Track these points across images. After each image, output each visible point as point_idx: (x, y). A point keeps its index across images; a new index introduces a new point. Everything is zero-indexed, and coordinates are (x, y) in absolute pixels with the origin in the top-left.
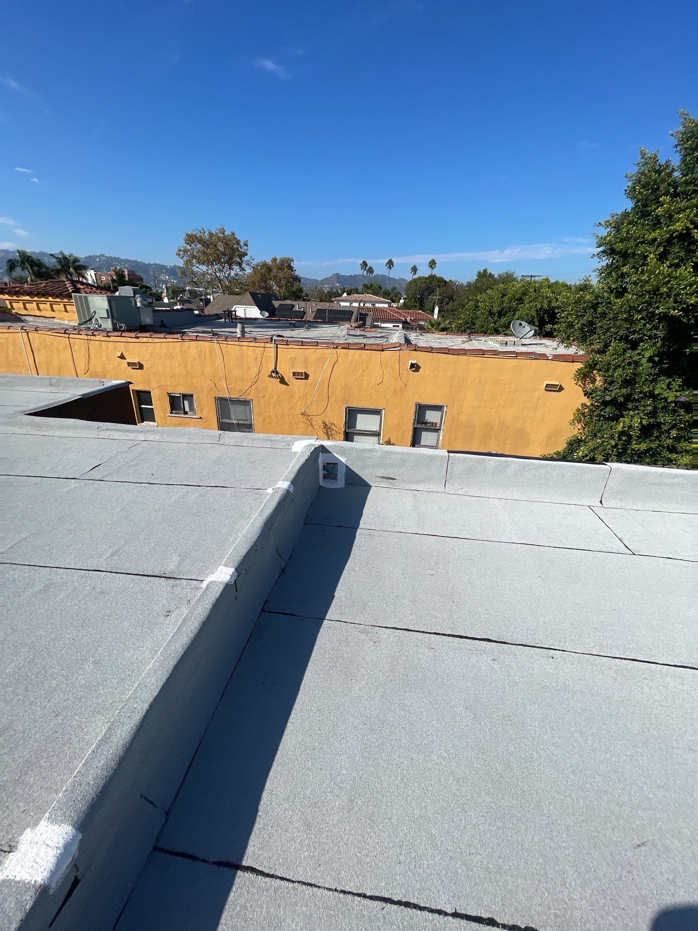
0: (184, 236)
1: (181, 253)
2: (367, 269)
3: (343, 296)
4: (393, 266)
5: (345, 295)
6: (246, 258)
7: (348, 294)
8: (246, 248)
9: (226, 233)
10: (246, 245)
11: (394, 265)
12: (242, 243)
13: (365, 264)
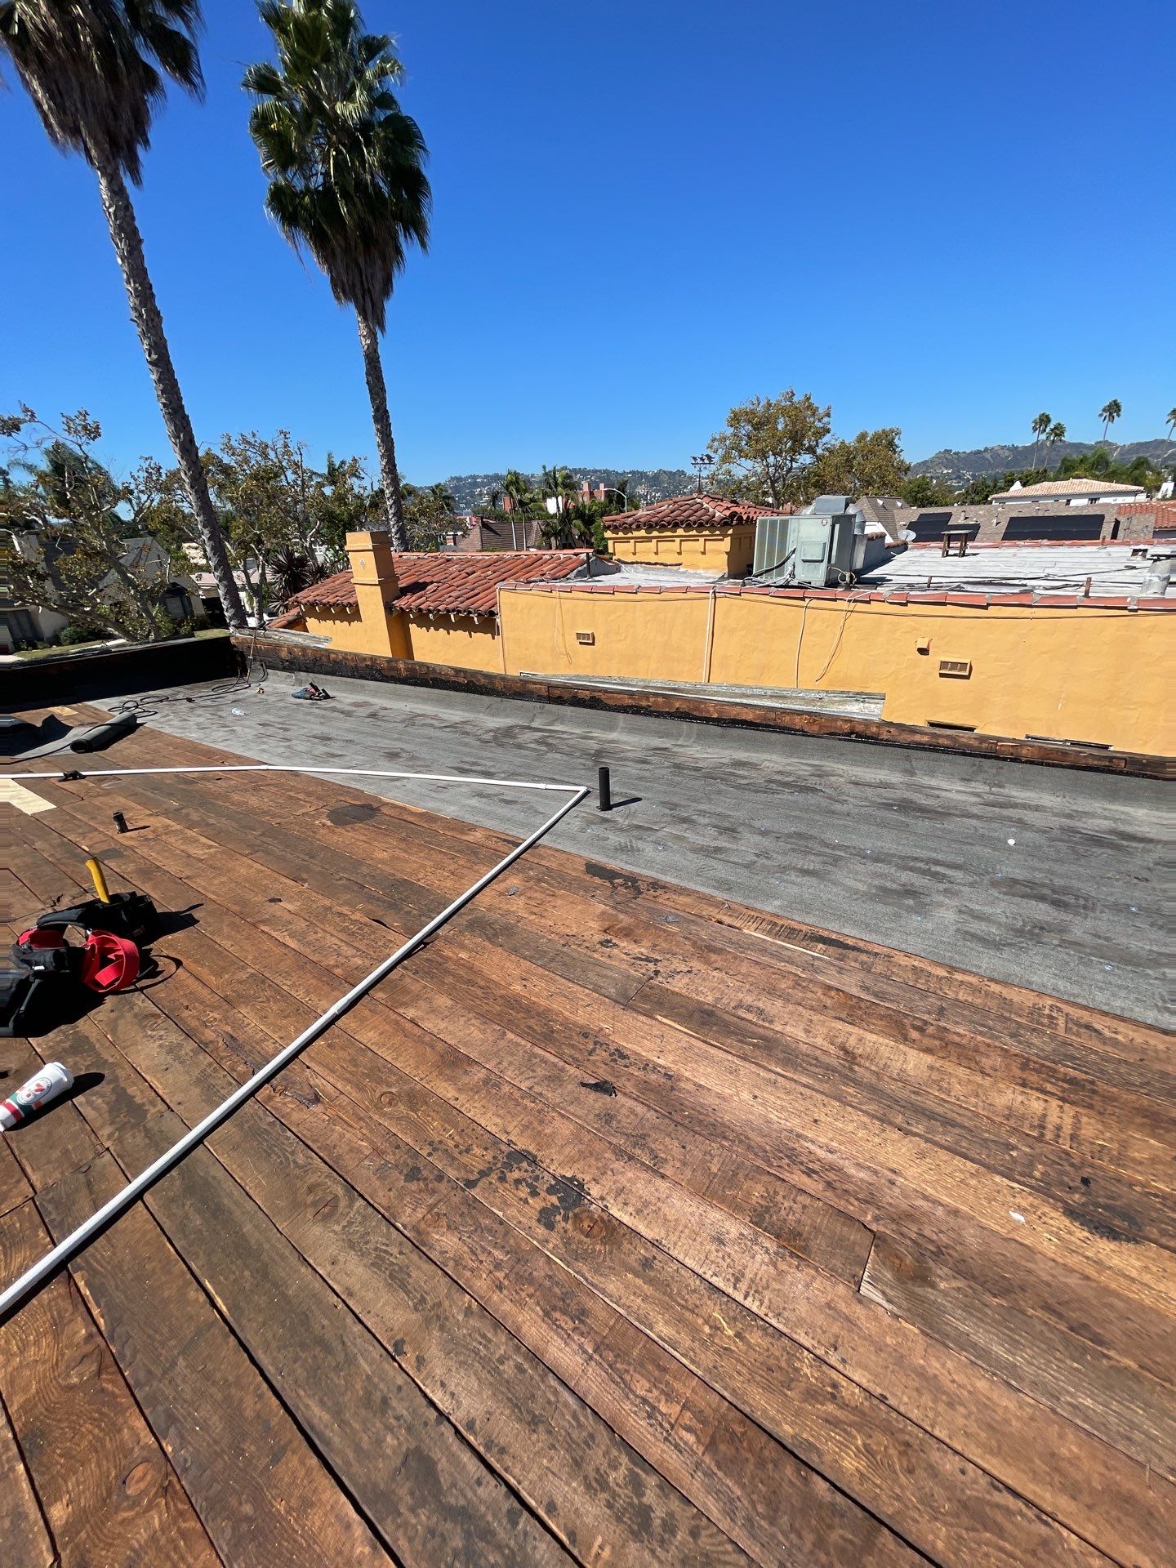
0: (728, 415)
1: (716, 443)
2: (1048, 430)
3: (1012, 489)
4: (1118, 415)
5: (1017, 485)
6: (827, 438)
7: (1024, 485)
8: (826, 420)
9: (795, 399)
10: (828, 415)
11: (1121, 413)
12: (821, 411)
13: (1044, 420)
